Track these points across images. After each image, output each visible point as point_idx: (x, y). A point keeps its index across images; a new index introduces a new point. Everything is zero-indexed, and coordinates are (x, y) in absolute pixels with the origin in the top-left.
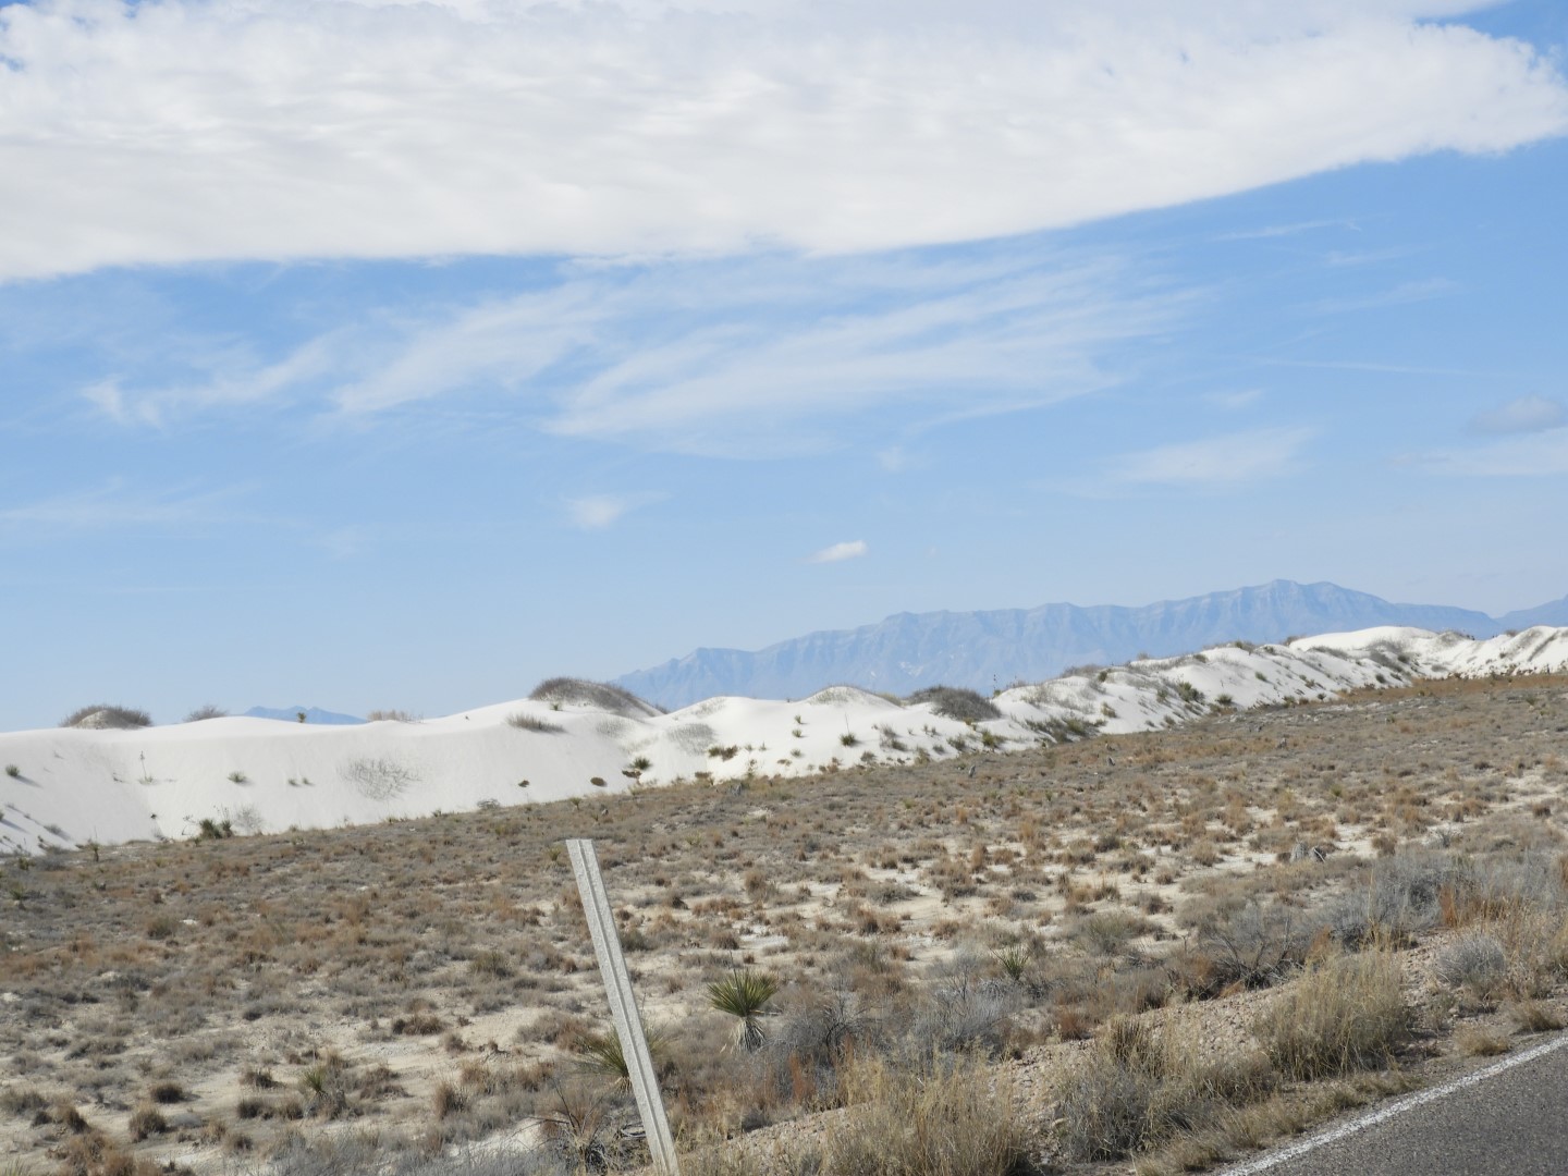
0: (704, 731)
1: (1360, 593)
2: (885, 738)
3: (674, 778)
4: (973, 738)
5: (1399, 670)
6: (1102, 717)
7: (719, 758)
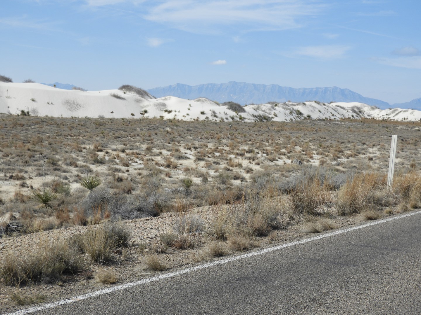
0: (164, 105)
1: (356, 93)
2: (213, 114)
3: (154, 116)
4: (237, 117)
5: (358, 115)
6: (273, 116)
7: (167, 113)
